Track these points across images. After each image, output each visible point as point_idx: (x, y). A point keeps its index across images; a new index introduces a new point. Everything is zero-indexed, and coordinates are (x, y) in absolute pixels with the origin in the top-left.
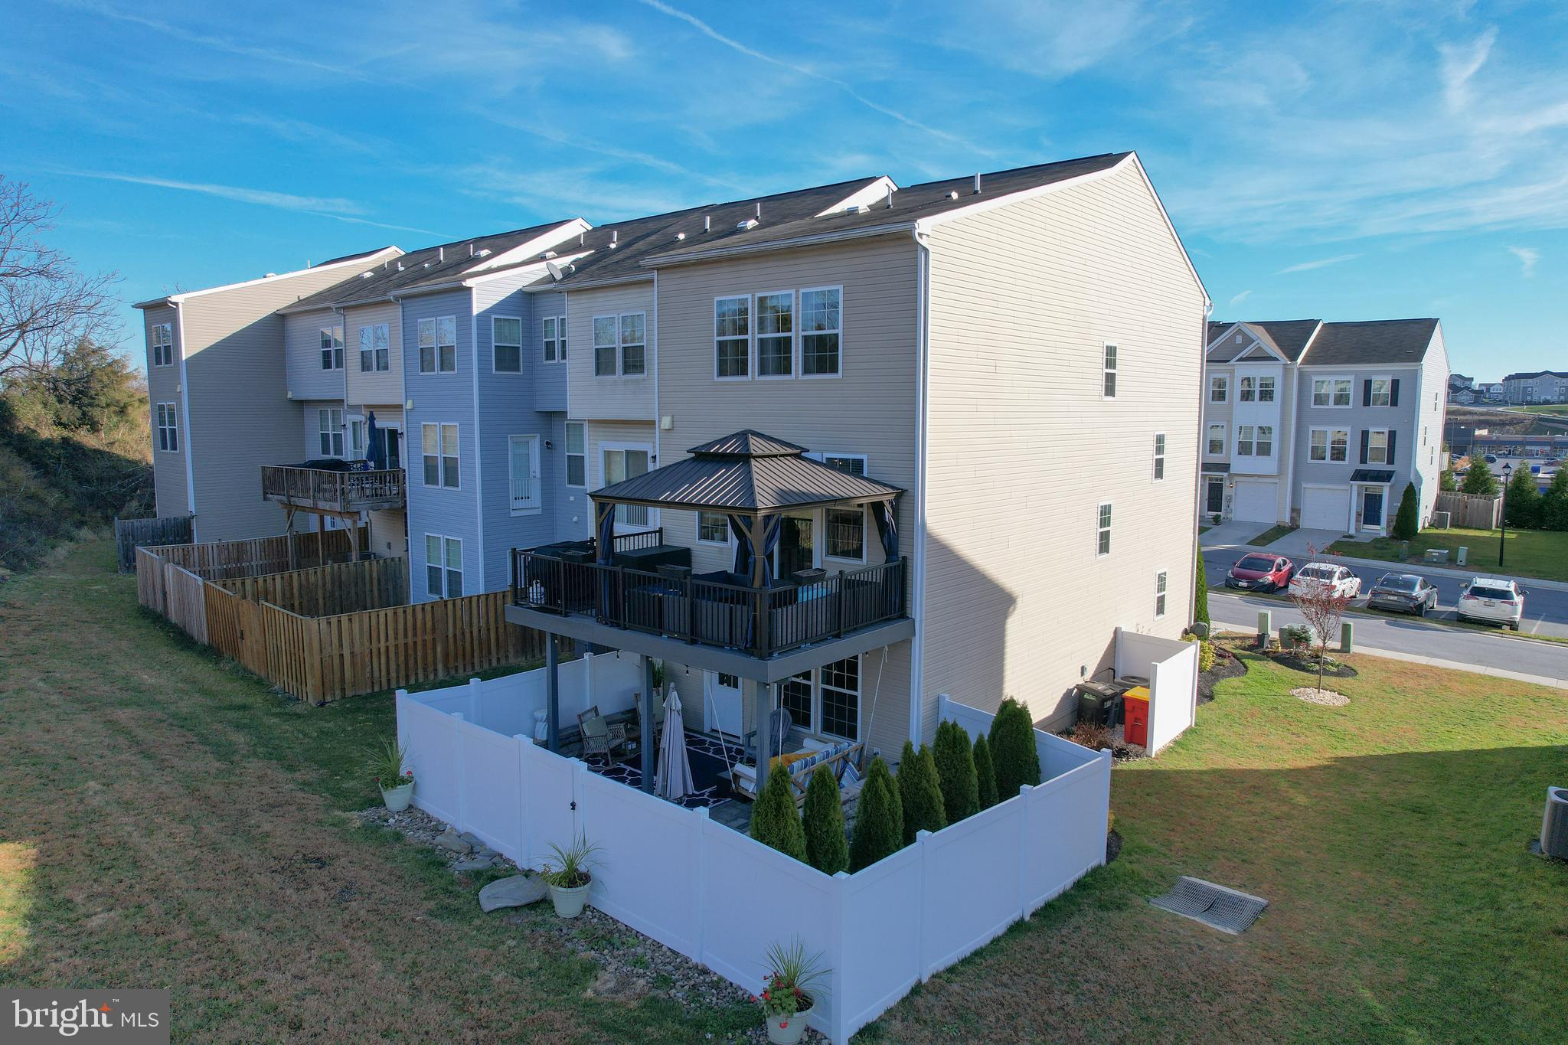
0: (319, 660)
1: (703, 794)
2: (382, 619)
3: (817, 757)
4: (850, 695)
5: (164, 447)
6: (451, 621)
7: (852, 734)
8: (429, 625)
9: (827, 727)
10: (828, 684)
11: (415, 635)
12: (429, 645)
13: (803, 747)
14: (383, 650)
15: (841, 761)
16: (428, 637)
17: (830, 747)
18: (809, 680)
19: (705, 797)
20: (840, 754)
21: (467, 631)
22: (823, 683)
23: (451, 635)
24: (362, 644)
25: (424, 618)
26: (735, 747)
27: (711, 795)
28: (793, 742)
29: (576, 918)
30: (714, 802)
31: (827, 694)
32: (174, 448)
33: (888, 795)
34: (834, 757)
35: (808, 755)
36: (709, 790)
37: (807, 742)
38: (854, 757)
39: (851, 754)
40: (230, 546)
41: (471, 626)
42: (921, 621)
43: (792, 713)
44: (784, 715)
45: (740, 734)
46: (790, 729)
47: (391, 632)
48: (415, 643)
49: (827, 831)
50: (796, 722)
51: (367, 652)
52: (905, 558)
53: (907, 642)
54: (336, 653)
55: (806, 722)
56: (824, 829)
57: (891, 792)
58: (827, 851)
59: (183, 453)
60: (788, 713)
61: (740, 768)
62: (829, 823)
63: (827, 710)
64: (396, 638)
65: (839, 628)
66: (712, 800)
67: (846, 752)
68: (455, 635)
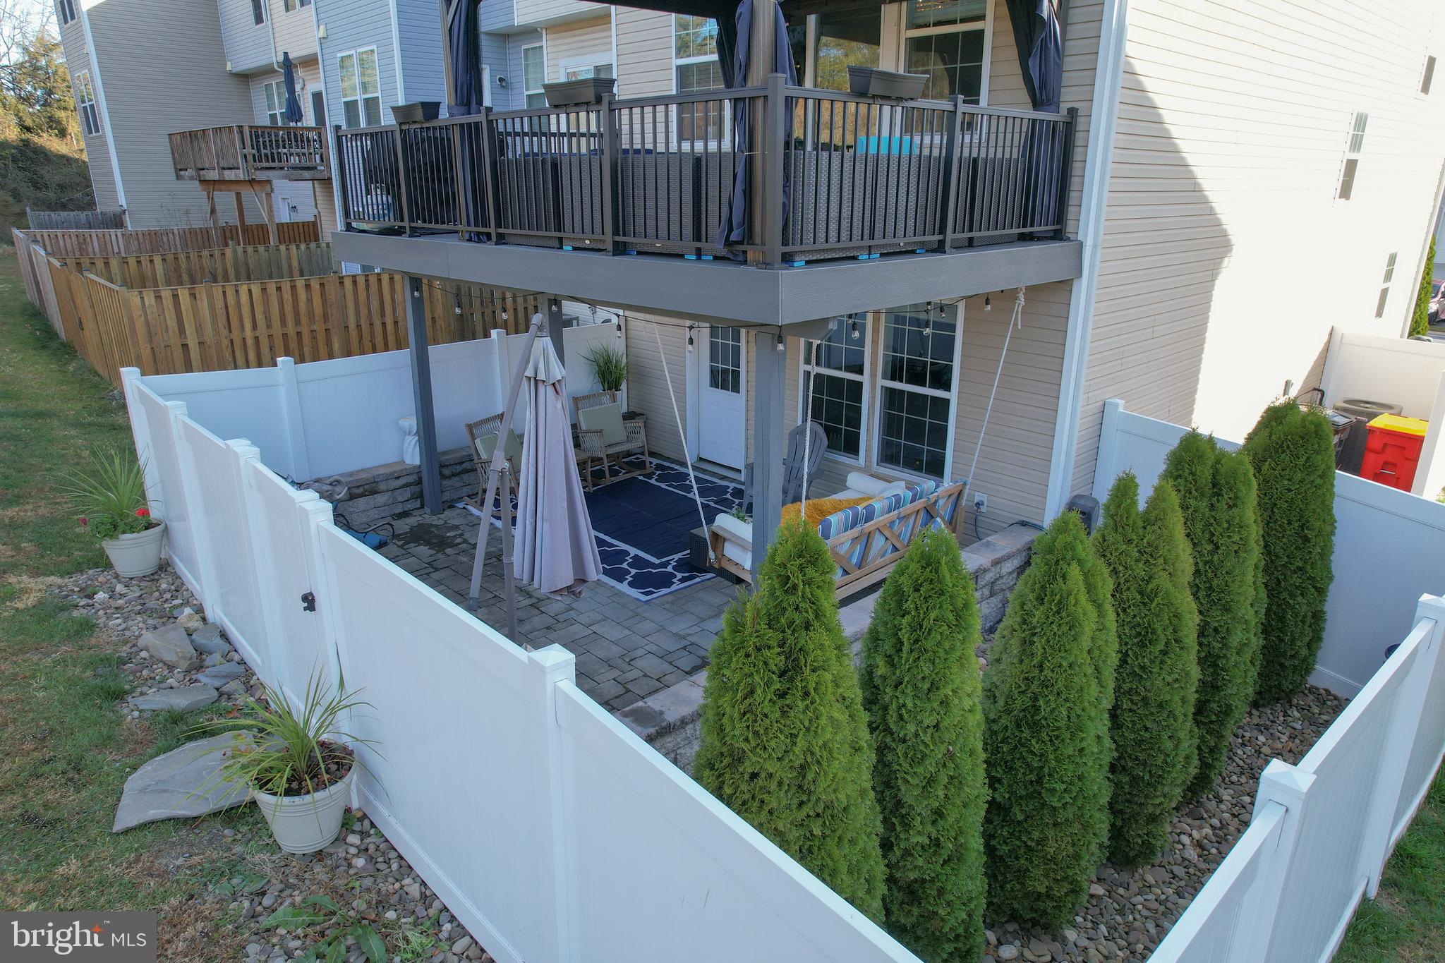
0: (149, 349)
1: (665, 565)
2: (244, 298)
3: (877, 506)
4: (934, 399)
5: (90, 132)
6: (351, 306)
7: (935, 468)
8: (318, 309)
9: (890, 456)
10: (893, 378)
11: (298, 322)
12: (321, 337)
13: (845, 488)
14: (250, 342)
15: (922, 515)
16: (319, 327)
17: (899, 488)
18: (860, 372)
19: (670, 569)
20: (919, 504)
21: (377, 322)
22: (884, 377)
23: (352, 325)
24: (216, 331)
25: (310, 300)
26: (732, 485)
27: (681, 566)
28: (829, 480)
29: (319, 855)
30: (682, 580)
31: (892, 397)
32: (97, 131)
33: (1092, 613)
34: (909, 508)
35: (857, 502)
36: (677, 556)
37: (853, 479)
38: (944, 507)
39: (941, 502)
40: (141, 236)
41: (383, 314)
42: (1095, 246)
43: (828, 430)
44: (814, 433)
45: (741, 466)
46: (823, 458)
47: (260, 317)
48: (299, 334)
49: (937, 727)
50: (832, 446)
51: (226, 342)
52: (1072, 112)
53: (1064, 286)
54: (176, 343)
55: (852, 446)
56: (930, 720)
57: (1099, 607)
58: (931, 781)
59: (103, 136)
60: (821, 430)
61: (726, 522)
62: (944, 703)
63: (890, 425)
64: (269, 326)
65: (943, 230)
66: (679, 576)
67: (933, 497)
68: (359, 327)
